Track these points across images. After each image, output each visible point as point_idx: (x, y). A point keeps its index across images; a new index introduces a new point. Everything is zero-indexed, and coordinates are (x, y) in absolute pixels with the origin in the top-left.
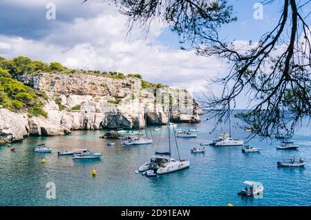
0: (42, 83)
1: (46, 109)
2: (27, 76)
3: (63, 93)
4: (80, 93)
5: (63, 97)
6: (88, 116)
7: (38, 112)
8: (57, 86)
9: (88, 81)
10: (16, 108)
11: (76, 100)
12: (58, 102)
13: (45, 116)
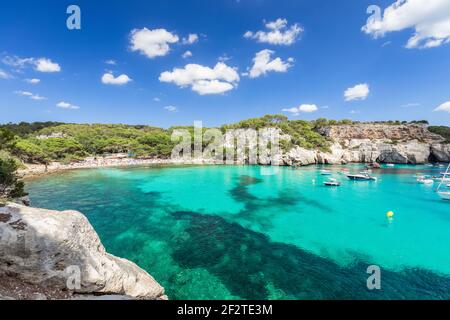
0: (332, 132)
1: (332, 148)
2: (323, 129)
3: (346, 138)
4: (360, 137)
5: (347, 141)
6: (365, 153)
7: (326, 150)
8: (342, 134)
9: (366, 128)
10: (309, 148)
11: (356, 142)
12: (343, 144)
13: (331, 152)
